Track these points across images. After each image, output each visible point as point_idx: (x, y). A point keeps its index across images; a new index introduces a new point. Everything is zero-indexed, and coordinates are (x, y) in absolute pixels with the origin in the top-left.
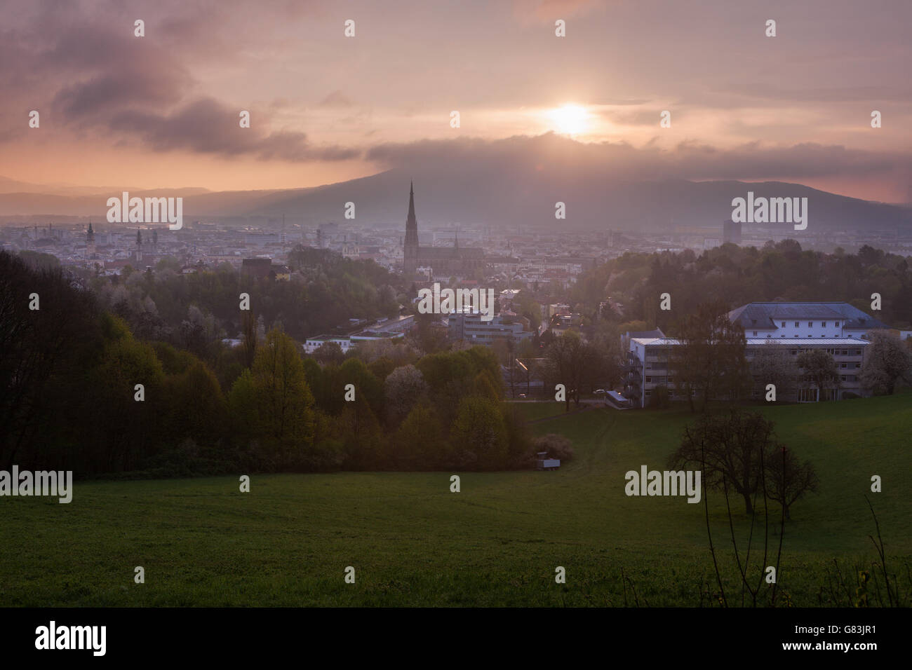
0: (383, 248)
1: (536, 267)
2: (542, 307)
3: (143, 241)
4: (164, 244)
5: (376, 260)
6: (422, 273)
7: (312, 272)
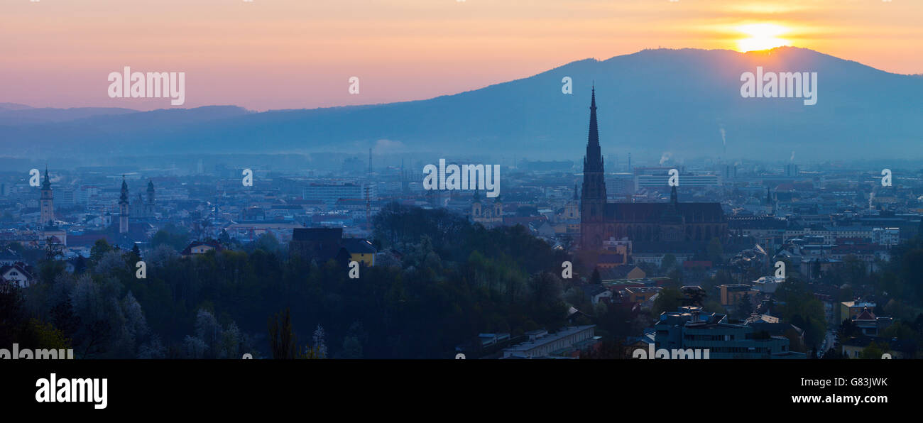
0: (545, 206)
1: (820, 235)
2: (827, 306)
3: (130, 200)
4: (166, 203)
5: (532, 228)
6: (613, 248)
7: (414, 250)
